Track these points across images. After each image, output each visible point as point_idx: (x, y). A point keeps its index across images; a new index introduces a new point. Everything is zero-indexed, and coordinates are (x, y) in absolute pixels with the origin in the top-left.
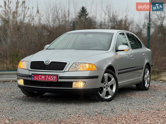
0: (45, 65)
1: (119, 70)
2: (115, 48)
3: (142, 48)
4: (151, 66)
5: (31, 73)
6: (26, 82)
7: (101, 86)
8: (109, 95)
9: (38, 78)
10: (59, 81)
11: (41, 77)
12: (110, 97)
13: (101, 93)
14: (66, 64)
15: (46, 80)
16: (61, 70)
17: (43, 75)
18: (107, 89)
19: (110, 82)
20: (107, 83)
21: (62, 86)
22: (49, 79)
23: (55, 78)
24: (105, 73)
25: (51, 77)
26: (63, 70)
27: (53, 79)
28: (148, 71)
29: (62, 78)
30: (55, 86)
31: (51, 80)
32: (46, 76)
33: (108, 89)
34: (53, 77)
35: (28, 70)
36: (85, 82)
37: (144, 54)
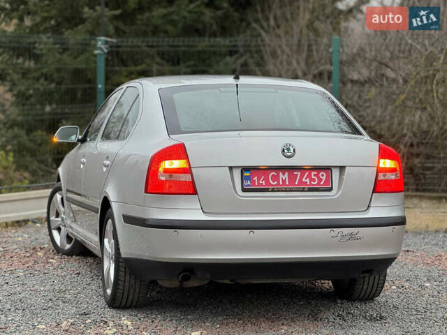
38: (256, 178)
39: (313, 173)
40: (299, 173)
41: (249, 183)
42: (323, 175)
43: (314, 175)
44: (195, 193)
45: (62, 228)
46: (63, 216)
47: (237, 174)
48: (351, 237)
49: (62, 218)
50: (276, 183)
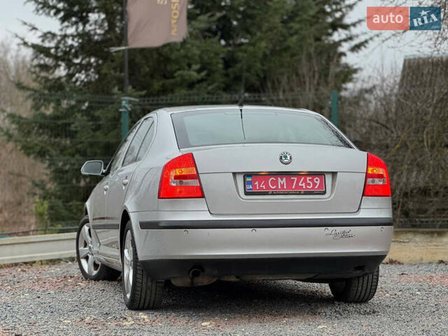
38: (257, 183)
39: (308, 178)
40: (296, 179)
41: (251, 187)
42: (317, 180)
43: (309, 180)
44: (203, 196)
45: (90, 256)
46: (90, 245)
47: (240, 179)
48: (344, 235)
49: (90, 248)
50: (275, 187)
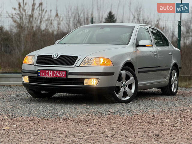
0: (53, 59)
1: (139, 68)
2: (135, 43)
3: (169, 46)
4: (179, 68)
5: (37, 69)
6: (31, 79)
7: (117, 85)
8: (128, 96)
9: (45, 74)
10: (68, 77)
11: (48, 73)
12: (128, 98)
13: (117, 93)
14: (77, 58)
15: (54, 76)
16: (71, 65)
17: (51, 70)
18: (124, 89)
19: (128, 81)
20: (125, 82)
21: (72, 83)
22: (57, 75)
23: (64, 74)
24: (122, 69)
25: (59, 73)
26: (73, 65)
27: (62, 75)
28: (176, 74)
29: (72, 74)
30: (64, 83)
31: (59, 76)
32: (54, 72)
33: (126, 88)
34: (62, 73)
35: (34, 65)
36: (99, 79)
37: (171, 53)
